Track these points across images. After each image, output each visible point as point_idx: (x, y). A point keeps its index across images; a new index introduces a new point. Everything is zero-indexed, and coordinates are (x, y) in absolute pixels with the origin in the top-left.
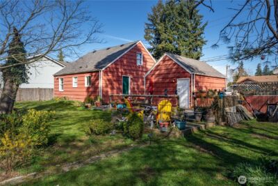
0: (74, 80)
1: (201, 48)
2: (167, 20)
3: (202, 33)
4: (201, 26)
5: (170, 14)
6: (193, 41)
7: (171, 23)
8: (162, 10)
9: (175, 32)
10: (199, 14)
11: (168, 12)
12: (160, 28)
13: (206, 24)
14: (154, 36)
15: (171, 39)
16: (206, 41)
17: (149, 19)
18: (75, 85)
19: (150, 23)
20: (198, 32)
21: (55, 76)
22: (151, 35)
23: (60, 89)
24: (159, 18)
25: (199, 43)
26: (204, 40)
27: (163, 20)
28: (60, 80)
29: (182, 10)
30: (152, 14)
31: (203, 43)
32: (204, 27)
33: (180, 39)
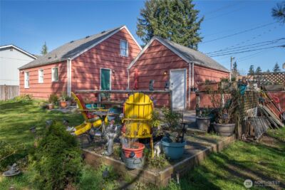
0: (40, 73)
1: (196, 45)
2: (160, 14)
3: (198, 29)
4: (197, 21)
5: (163, 9)
6: (188, 38)
7: (165, 18)
8: (155, 5)
9: (168, 27)
10: (194, 8)
11: (161, 6)
12: (153, 23)
13: (202, 20)
14: (146, 32)
15: (165, 34)
16: (202, 38)
17: (142, 15)
18: (41, 80)
19: (143, 18)
20: (193, 27)
21: (20, 70)
22: (144, 31)
23: (26, 86)
24: (153, 13)
25: (194, 39)
26: (200, 36)
27: (156, 15)
28: (26, 74)
29: (177, 4)
30: (145, 9)
31: (199, 40)
32: (200, 22)
33: (175, 35)
